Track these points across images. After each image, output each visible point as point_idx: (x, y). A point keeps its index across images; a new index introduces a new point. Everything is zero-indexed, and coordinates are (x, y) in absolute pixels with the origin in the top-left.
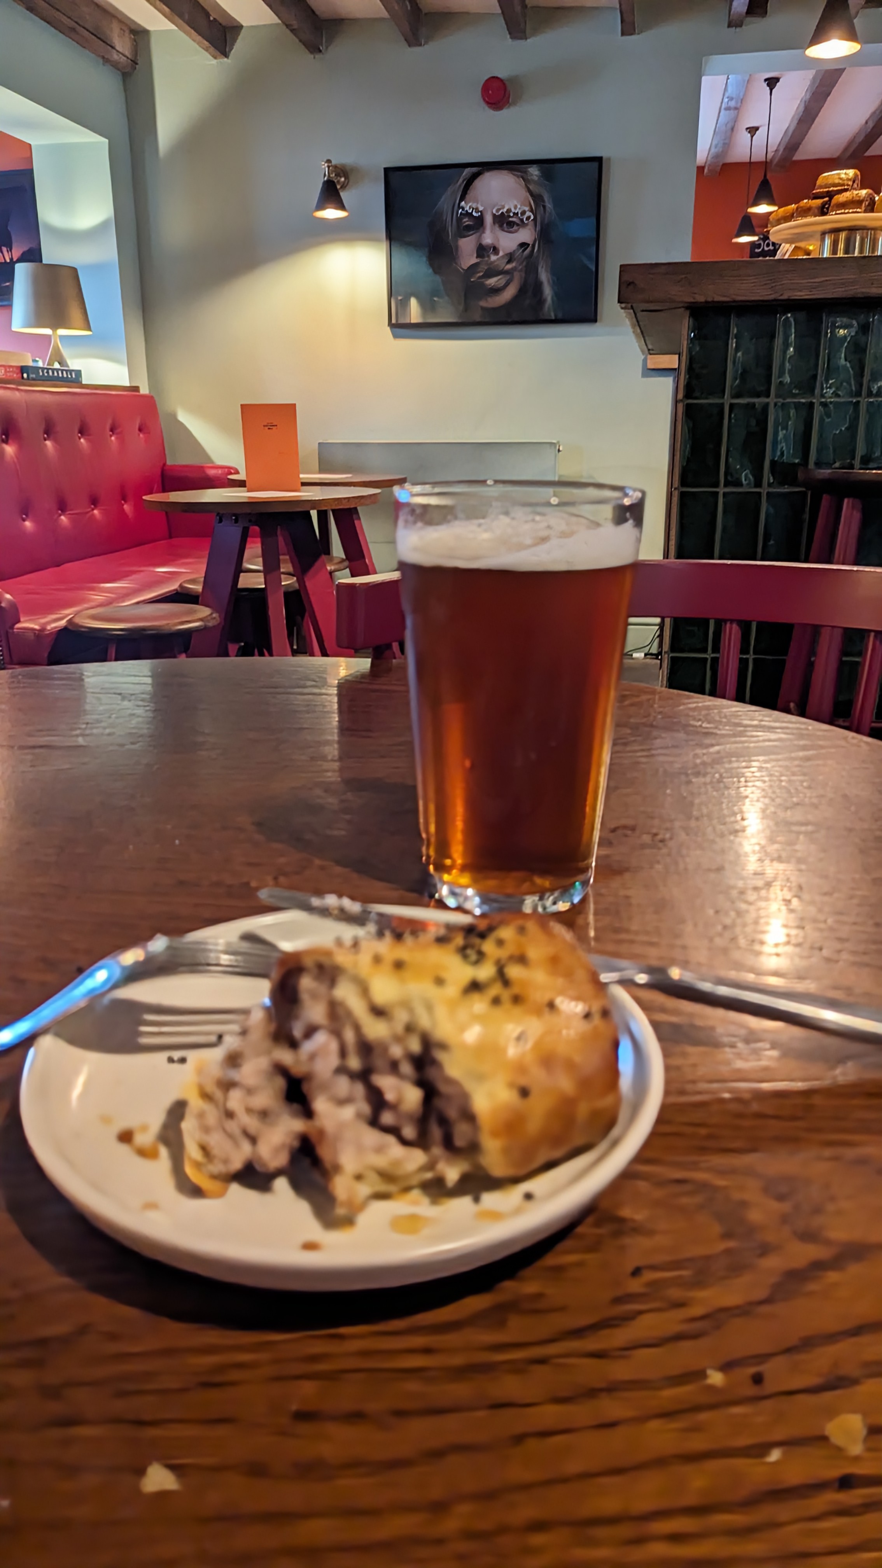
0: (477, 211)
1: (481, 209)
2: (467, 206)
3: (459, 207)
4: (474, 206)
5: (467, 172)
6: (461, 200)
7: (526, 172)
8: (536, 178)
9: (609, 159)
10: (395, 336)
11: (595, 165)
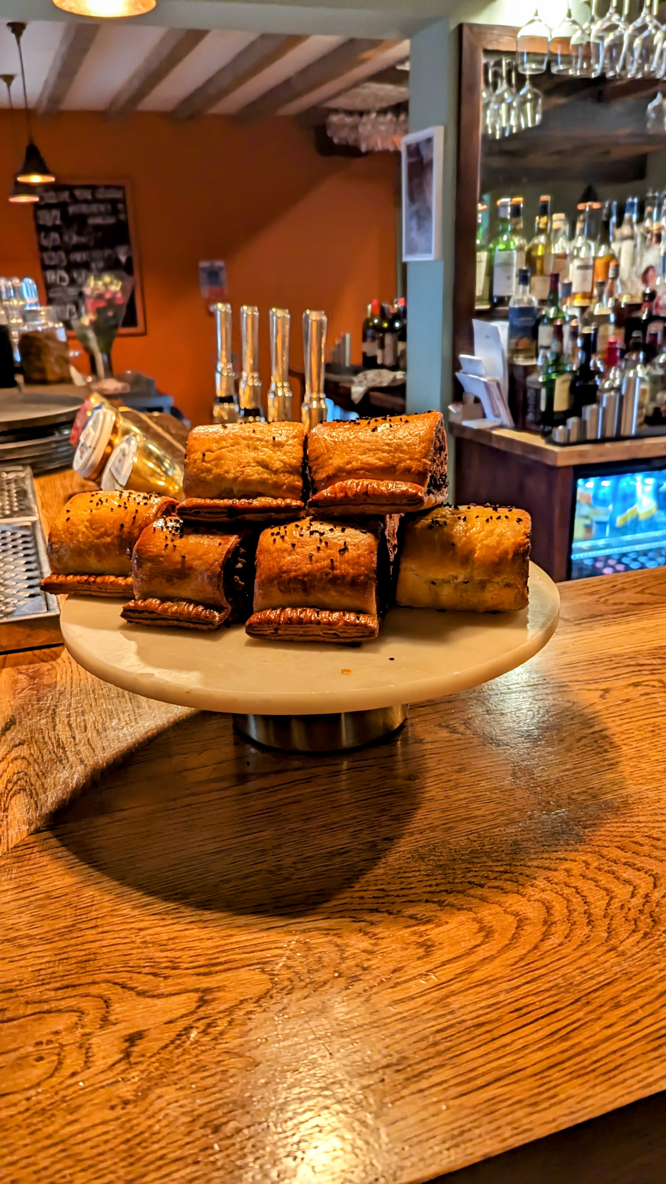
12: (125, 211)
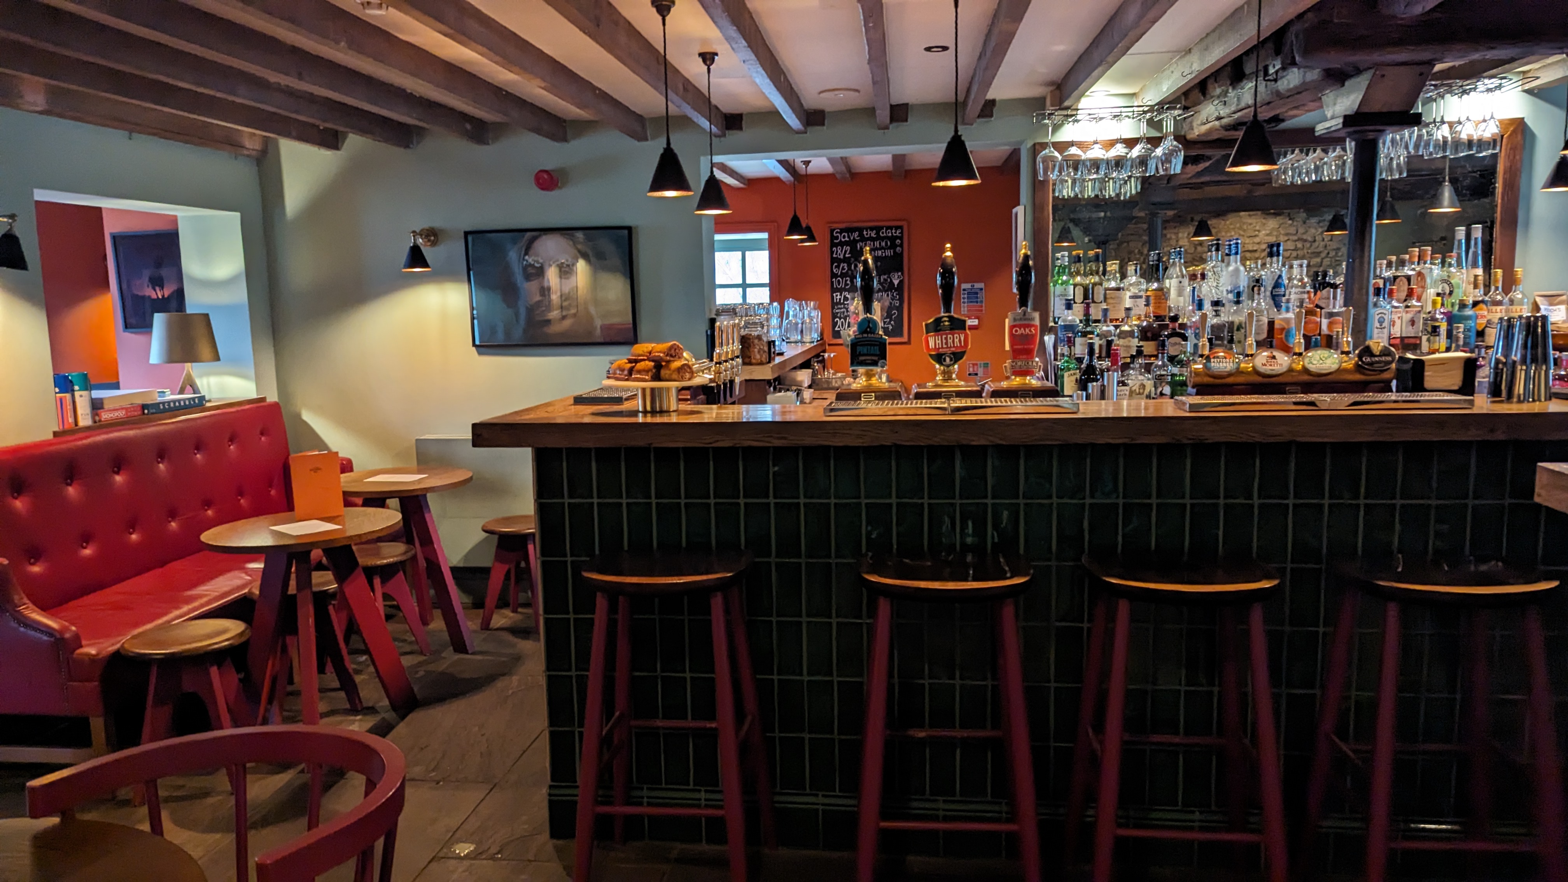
0: (538, 263)
1: (541, 261)
2: (530, 259)
3: (524, 259)
4: (536, 259)
5: (529, 235)
6: (526, 253)
7: (573, 236)
8: (582, 240)
9: (637, 227)
10: (480, 353)
11: (626, 232)
12: (901, 245)
